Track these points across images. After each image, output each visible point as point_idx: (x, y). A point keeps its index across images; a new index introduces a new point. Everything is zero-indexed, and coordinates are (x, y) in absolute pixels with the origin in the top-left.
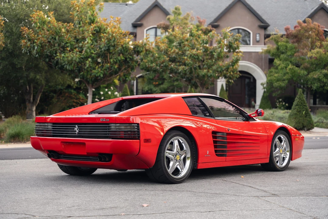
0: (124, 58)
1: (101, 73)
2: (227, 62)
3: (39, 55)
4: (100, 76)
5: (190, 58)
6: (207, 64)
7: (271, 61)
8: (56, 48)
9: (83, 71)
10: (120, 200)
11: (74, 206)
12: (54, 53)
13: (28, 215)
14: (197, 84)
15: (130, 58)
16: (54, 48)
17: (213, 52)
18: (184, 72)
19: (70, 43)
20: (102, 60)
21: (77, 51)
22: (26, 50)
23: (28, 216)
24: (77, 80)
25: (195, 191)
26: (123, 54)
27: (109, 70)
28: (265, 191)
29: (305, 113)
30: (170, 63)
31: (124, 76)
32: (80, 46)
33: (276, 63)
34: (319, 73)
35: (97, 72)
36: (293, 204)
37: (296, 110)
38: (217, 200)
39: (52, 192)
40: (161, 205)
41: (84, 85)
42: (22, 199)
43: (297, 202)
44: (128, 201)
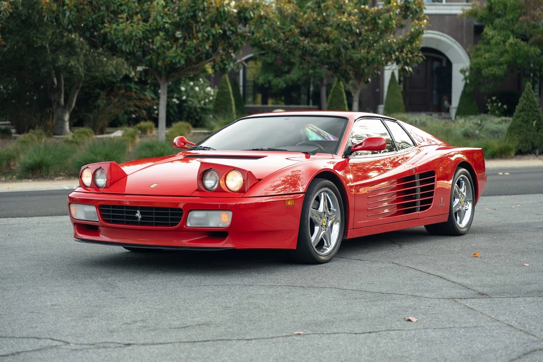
0: (221, 31)
1: (182, 57)
2: (401, 36)
3: (73, 26)
4: (179, 61)
5: (336, 29)
6: (366, 40)
7: (478, 30)
8: (102, 13)
9: (150, 54)
10: (216, 307)
11: (137, 321)
12: (99, 23)
13: (57, 340)
14: (348, 74)
15: (233, 32)
16: (99, 14)
17: (377, 18)
18: (326, 54)
19: (126, 4)
20: (183, 32)
21: (139, 20)
22: (50, 17)
23: (56, 342)
24: (139, 69)
25: (345, 287)
26: (219, 24)
27: (195, 52)
28: (466, 287)
29: (536, 124)
30: (302, 39)
31: (222, 61)
32: (145, 10)
33: (486, 34)
35: (174, 55)
36: (514, 314)
37: (521, 119)
38: (383, 307)
39: (98, 290)
40: (286, 319)
41: (153, 77)
42: (46, 306)
43: (522, 308)
44: (229, 310)
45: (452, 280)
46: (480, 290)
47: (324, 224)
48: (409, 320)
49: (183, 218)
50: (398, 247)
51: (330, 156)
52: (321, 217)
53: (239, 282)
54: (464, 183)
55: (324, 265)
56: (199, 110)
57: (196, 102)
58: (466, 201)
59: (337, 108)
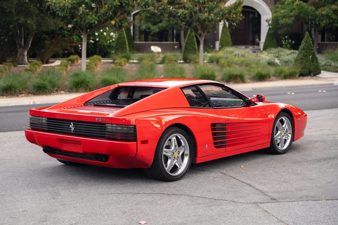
0: (119, 4)
1: (96, 19)
4: (94, 22)
5: (189, 2)
6: (208, 7)
9: (76, 17)
10: (118, 212)
14: (197, 28)
15: (126, 3)
18: (183, 16)
20: (96, 4)
24: (70, 26)
25: (193, 194)
27: (104, 16)
28: (264, 194)
29: (312, 57)
30: (169, 6)
31: (120, 21)
34: (328, 9)
35: (91, 18)
36: (291, 215)
37: (302, 54)
38: (215, 211)
39: (49, 198)
40: (159, 222)
41: (78, 31)
42: (19, 212)
43: (296, 211)
44: (125, 214)
45: (256, 187)
46: (272, 195)
53: (131, 190)
56: (106, 47)
57: (105, 42)
59: (191, 46)
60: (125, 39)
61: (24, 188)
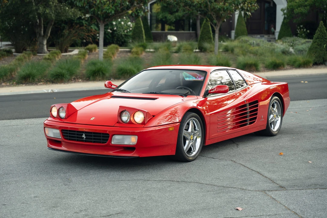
1: (113, 9)
9: (93, 7)
10: (127, 199)
11: (82, 211)
18: (199, 5)
24: (88, 16)
25: (203, 182)
27: (120, 6)
28: (273, 181)
29: (326, 46)
31: (137, 11)
35: (108, 8)
36: (299, 204)
37: (317, 43)
38: (223, 199)
39: (61, 184)
40: (167, 209)
41: (95, 21)
42: (31, 198)
43: (304, 199)
44: (135, 201)
45: (265, 175)
46: (281, 183)
47: (192, 139)
48: (237, 209)
49: (109, 139)
50: (236, 147)
51: (195, 97)
52: (190, 135)
53: (141, 177)
54: (276, 105)
55: (191, 163)
56: (123, 36)
57: (122, 31)
58: (277, 116)
59: (206, 35)
60: (141, 29)
61: (37, 175)
